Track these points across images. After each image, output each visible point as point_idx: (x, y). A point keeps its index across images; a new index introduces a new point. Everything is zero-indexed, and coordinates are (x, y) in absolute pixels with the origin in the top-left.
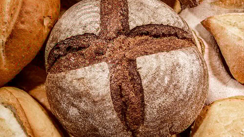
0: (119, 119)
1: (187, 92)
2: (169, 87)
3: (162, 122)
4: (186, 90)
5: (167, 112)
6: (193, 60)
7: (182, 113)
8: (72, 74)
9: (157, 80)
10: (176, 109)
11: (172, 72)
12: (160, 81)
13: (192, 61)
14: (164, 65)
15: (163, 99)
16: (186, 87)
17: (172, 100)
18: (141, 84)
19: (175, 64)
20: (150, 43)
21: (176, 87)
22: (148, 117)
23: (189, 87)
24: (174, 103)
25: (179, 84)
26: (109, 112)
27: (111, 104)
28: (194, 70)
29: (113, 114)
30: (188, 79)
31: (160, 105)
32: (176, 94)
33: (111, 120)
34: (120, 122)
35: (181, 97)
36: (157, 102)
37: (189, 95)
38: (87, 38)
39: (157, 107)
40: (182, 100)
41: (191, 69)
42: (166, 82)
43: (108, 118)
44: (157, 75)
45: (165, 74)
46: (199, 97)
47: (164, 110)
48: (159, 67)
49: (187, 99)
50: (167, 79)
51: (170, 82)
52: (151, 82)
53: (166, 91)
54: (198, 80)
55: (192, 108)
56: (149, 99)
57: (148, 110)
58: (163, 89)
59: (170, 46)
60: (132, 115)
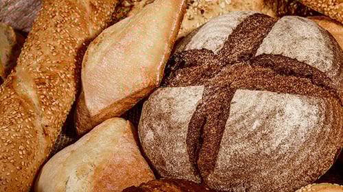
0: (188, 156)
1: (279, 148)
2: (256, 133)
3: (234, 175)
4: (277, 145)
5: (243, 164)
6: (309, 114)
7: (264, 174)
8: (165, 92)
9: (245, 121)
10: (257, 165)
11: (267, 118)
12: (246, 124)
13: (306, 114)
14: (262, 106)
15: (242, 146)
16: (279, 141)
17: (254, 151)
18: (225, 121)
19: (277, 109)
20: (266, 78)
21: (265, 136)
22: (219, 162)
23: (284, 144)
24: (255, 157)
25: (271, 135)
26: (179, 144)
27: (184, 135)
28: (304, 125)
29: (183, 148)
30: (286, 133)
31: (237, 153)
32: (261, 146)
33: (180, 155)
34: (188, 159)
35: (268, 151)
36: (234, 147)
37: (280, 153)
38: (204, 55)
39: (231, 153)
40: (269, 157)
41: (297, 123)
42: (254, 127)
43: (177, 151)
44: (248, 116)
45: (258, 117)
46: (298, 163)
47: (240, 160)
48: (254, 107)
49: (276, 158)
50: (257, 124)
51: (260, 128)
52: (237, 122)
53: (249, 137)
54: (303, 140)
55: (282, 172)
56: (227, 140)
57: (221, 155)
58: (246, 134)
59: (290, 88)
60: (204, 156)
